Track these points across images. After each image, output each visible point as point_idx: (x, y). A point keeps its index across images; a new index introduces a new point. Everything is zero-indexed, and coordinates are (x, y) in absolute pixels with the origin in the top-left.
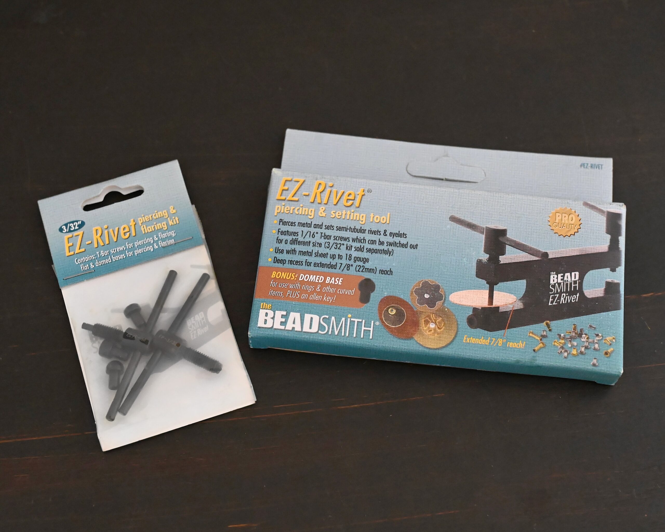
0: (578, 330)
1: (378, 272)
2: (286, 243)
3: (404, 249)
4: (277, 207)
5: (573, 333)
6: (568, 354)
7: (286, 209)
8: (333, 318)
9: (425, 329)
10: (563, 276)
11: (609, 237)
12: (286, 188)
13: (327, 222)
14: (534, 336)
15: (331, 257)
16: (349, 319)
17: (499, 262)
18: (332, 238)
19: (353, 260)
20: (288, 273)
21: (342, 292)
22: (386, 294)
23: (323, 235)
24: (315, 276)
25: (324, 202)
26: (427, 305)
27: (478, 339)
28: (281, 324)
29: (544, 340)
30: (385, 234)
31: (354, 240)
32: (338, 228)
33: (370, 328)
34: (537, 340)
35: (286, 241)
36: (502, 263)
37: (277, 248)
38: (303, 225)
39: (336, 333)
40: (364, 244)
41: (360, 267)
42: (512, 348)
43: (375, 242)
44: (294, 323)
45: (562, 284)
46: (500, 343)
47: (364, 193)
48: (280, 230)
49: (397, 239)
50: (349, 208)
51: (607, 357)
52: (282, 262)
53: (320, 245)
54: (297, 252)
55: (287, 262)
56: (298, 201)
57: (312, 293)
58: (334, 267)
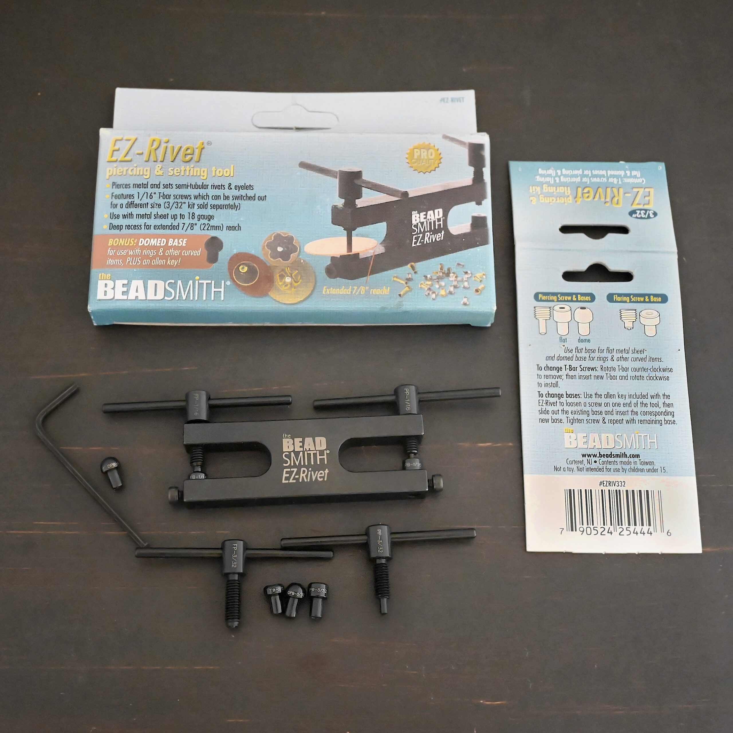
0: (445, 269)
1: (225, 228)
2: (121, 207)
3: (252, 202)
4: (108, 169)
5: (440, 273)
6: (436, 296)
7: (118, 171)
8: (179, 282)
9: (280, 283)
10: (426, 215)
11: (472, 169)
12: (116, 148)
13: (165, 181)
14: (398, 280)
15: (172, 218)
16: (197, 282)
17: (356, 206)
18: (172, 197)
19: (196, 219)
20: (126, 240)
21: (186, 253)
22: (235, 251)
23: (162, 195)
24: (156, 240)
25: (160, 160)
26: (280, 259)
27: (339, 289)
28: (123, 294)
29: (410, 284)
30: (229, 188)
31: (196, 197)
32: (177, 186)
33: (221, 288)
34: (403, 284)
35: (122, 205)
36: (359, 206)
37: (112, 214)
38: (138, 186)
39: (184, 298)
40: (207, 200)
41: (204, 225)
42: (376, 295)
43: (219, 197)
44: (137, 291)
45: (425, 223)
46: (363, 291)
47: (203, 146)
48: (113, 194)
49: (243, 192)
50: (188, 164)
51: (478, 295)
52: (119, 227)
53: (159, 206)
54: (135, 216)
55: (124, 227)
56: (131, 161)
57: (154, 257)
58: (176, 227)
